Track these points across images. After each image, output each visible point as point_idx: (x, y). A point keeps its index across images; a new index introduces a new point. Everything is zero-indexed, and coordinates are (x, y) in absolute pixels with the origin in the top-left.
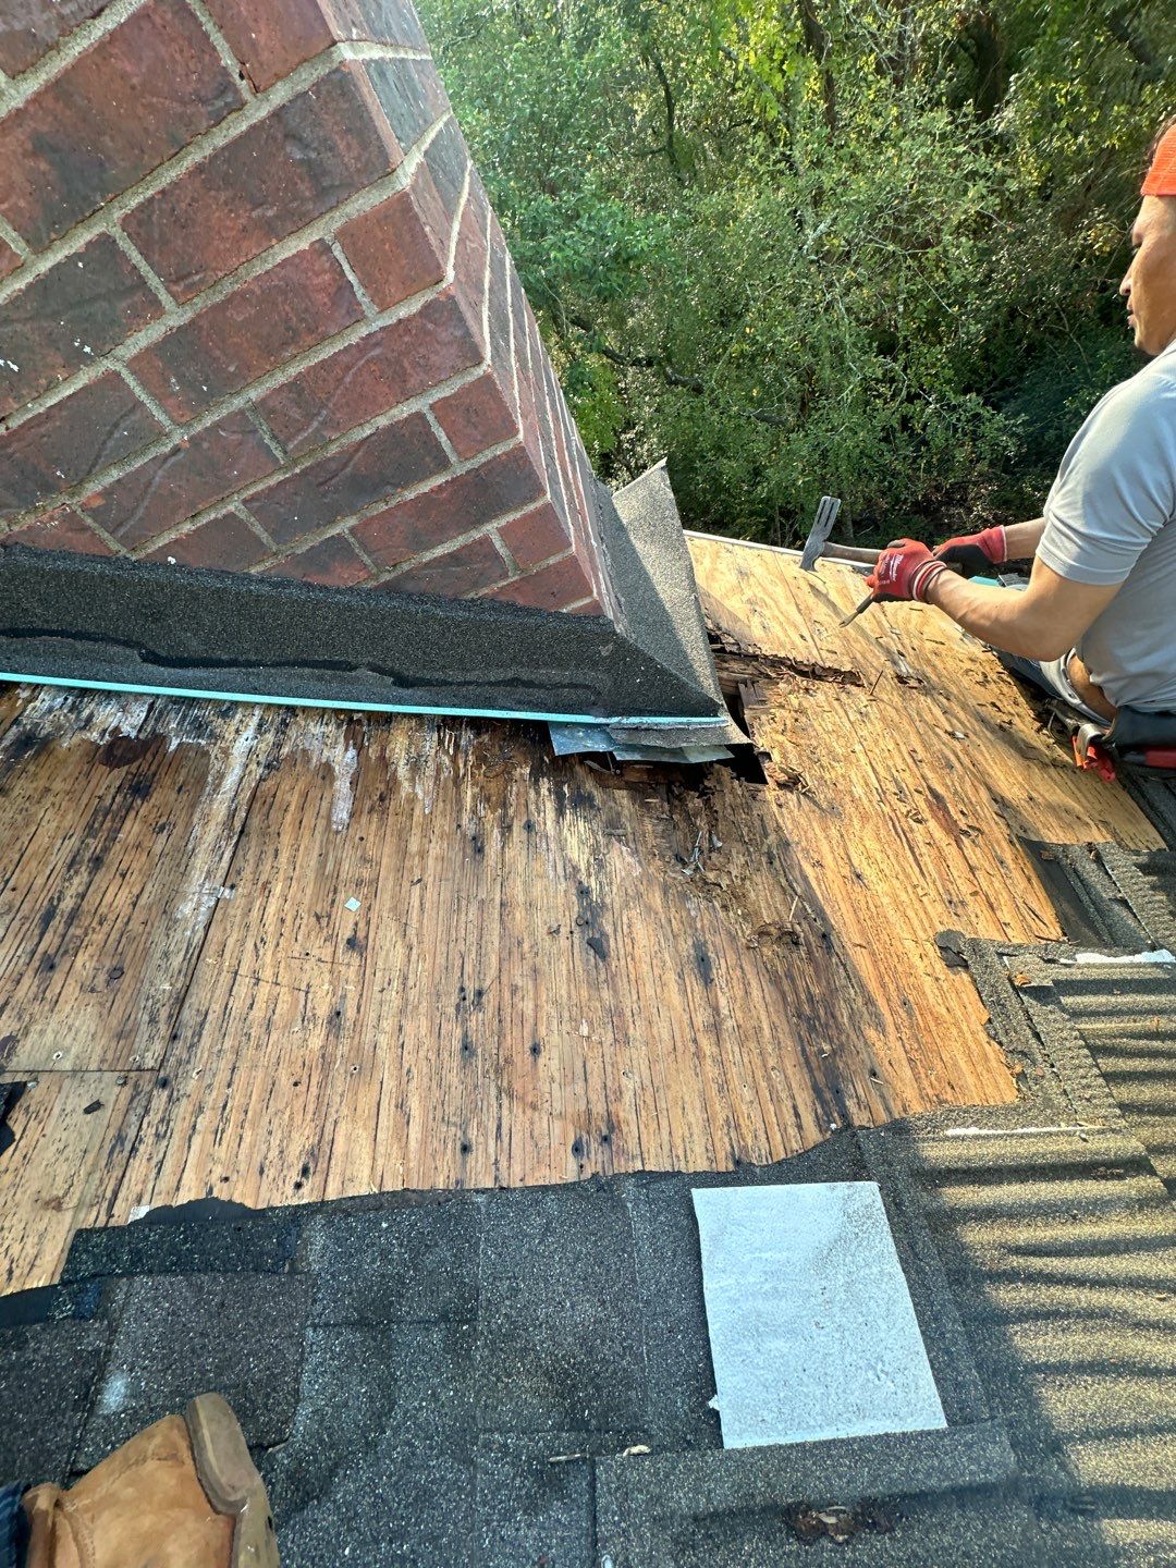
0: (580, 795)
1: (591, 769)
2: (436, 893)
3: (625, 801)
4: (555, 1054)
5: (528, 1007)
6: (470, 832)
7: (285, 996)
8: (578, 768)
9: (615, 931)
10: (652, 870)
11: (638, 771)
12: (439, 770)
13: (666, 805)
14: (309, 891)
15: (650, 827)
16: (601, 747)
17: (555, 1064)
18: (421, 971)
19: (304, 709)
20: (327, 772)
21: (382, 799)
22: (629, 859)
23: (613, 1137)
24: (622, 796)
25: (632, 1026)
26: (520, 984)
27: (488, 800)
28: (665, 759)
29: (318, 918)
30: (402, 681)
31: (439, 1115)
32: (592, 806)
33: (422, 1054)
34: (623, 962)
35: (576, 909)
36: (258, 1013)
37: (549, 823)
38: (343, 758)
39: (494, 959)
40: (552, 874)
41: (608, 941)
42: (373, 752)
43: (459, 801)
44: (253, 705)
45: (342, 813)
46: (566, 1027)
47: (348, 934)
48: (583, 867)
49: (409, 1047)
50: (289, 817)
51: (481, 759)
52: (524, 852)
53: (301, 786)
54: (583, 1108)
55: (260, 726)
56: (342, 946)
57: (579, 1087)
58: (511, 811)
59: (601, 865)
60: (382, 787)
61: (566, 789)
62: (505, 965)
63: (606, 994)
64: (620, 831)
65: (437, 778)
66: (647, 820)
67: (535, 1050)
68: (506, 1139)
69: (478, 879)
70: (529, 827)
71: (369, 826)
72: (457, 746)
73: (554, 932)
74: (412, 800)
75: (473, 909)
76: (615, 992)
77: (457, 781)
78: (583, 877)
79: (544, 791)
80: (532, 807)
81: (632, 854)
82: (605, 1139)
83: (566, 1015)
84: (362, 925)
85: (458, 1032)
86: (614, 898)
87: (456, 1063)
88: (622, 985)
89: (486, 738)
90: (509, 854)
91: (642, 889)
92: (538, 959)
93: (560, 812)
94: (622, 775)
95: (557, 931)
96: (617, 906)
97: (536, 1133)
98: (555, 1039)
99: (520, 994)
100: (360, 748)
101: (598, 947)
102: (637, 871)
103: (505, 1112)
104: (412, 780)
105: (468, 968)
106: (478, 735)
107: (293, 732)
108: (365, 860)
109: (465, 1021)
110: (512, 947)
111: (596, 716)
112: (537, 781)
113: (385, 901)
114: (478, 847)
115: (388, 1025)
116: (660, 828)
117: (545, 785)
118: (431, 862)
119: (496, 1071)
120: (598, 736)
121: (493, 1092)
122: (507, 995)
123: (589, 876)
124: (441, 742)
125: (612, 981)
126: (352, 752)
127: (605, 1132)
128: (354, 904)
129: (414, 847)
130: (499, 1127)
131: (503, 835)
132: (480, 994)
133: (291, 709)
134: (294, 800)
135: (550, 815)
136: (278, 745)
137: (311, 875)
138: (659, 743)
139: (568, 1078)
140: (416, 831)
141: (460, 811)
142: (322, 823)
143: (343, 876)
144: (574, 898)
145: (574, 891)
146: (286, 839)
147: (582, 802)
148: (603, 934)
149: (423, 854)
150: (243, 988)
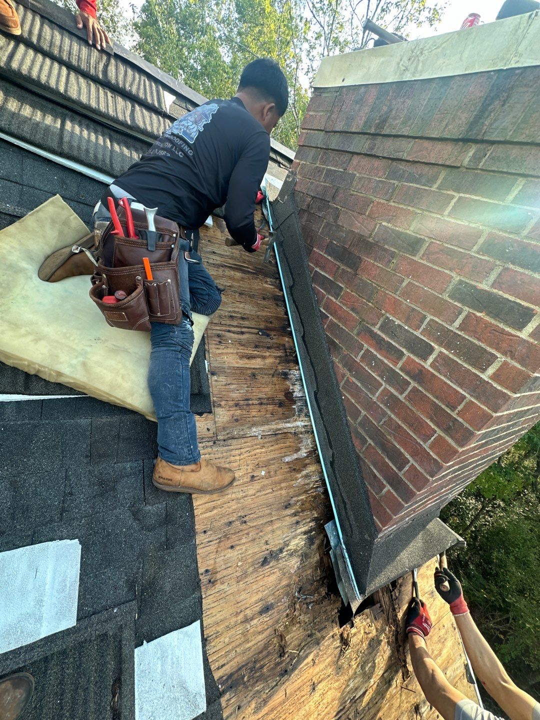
0: (313, 539)
1: (323, 541)
2: (271, 498)
3: (315, 559)
4: (232, 554)
5: (244, 541)
6: (292, 502)
7: (236, 464)
8: (322, 535)
9: (271, 567)
10: (294, 577)
11: (328, 561)
12: (308, 484)
13: (318, 578)
14: (264, 459)
15: (309, 572)
16: (332, 544)
17: (228, 555)
18: (249, 500)
19: (314, 436)
20: (298, 450)
21: (294, 469)
22: (296, 566)
23: (211, 584)
24: (317, 557)
25: (242, 583)
26: (250, 535)
27: (303, 505)
28: (336, 573)
29: (258, 464)
30: (332, 463)
31: (213, 520)
32: (310, 545)
33: (227, 509)
34: (261, 573)
35: (275, 549)
36: (232, 458)
37: (300, 530)
38: (303, 453)
39: (255, 524)
40: (284, 536)
41: (267, 565)
42: (307, 461)
43: (300, 495)
44: (311, 421)
45: (287, 459)
46: (240, 556)
47: (255, 475)
48: (289, 548)
49: (229, 504)
50: (282, 445)
51: (315, 497)
52: (289, 523)
53: (292, 444)
54: (218, 570)
55: (306, 426)
56: (251, 474)
57: (223, 567)
58: (301, 514)
59: (291, 555)
60: (298, 468)
61: (314, 532)
62: (254, 528)
63: (251, 569)
64: (304, 560)
65: (305, 485)
66: (311, 570)
67: (232, 547)
68: (208, 545)
69: (278, 510)
70: (298, 523)
71: (286, 469)
72: (317, 487)
73: (267, 543)
74: (296, 479)
75: (269, 511)
76: (252, 573)
77: (306, 492)
78: (286, 549)
79: (311, 524)
80: (304, 522)
81: (298, 567)
82: (210, 581)
83: (243, 555)
84: (258, 478)
85: (234, 519)
86: (282, 564)
87: (226, 521)
88: (255, 575)
89: (323, 497)
90: (287, 518)
91: (287, 575)
92: (257, 539)
93: (305, 533)
94: (325, 554)
95: (267, 544)
96: (280, 566)
97: (210, 555)
98: (236, 553)
99: (247, 536)
100: (307, 457)
101: (265, 562)
102: (292, 571)
103: (215, 542)
104: (302, 477)
105: (252, 516)
106: (323, 493)
107: (306, 435)
108: (276, 471)
109: (237, 520)
110: (260, 529)
111: (343, 538)
112: (313, 520)
113: (266, 482)
114: (287, 506)
115: (234, 496)
116: (310, 577)
117: (312, 524)
118: (279, 492)
119: (225, 535)
120: (336, 541)
121: (220, 536)
122: (246, 532)
123: (287, 551)
124: (317, 481)
125: (255, 570)
126: (305, 455)
127: (212, 580)
128: (263, 473)
129: (283, 485)
130: (211, 541)
131: (293, 514)
132: (245, 522)
133: (313, 432)
134: (288, 444)
135: (303, 529)
136: (301, 433)
137: (269, 457)
138: (341, 569)
139: (226, 562)
140: (287, 484)
141: (297, 496)
142: (283, 455)
143: (270, 467)
144: (278, 548)
145: (281, 546)
146: (277, 446)
147: (311, 541)
148: (269, 562)
149: (281, 489)
150: (238, 452)
